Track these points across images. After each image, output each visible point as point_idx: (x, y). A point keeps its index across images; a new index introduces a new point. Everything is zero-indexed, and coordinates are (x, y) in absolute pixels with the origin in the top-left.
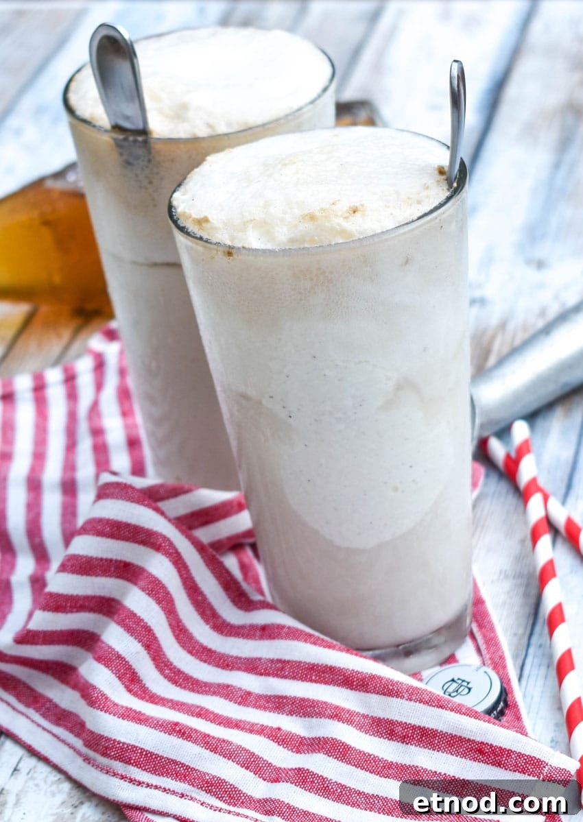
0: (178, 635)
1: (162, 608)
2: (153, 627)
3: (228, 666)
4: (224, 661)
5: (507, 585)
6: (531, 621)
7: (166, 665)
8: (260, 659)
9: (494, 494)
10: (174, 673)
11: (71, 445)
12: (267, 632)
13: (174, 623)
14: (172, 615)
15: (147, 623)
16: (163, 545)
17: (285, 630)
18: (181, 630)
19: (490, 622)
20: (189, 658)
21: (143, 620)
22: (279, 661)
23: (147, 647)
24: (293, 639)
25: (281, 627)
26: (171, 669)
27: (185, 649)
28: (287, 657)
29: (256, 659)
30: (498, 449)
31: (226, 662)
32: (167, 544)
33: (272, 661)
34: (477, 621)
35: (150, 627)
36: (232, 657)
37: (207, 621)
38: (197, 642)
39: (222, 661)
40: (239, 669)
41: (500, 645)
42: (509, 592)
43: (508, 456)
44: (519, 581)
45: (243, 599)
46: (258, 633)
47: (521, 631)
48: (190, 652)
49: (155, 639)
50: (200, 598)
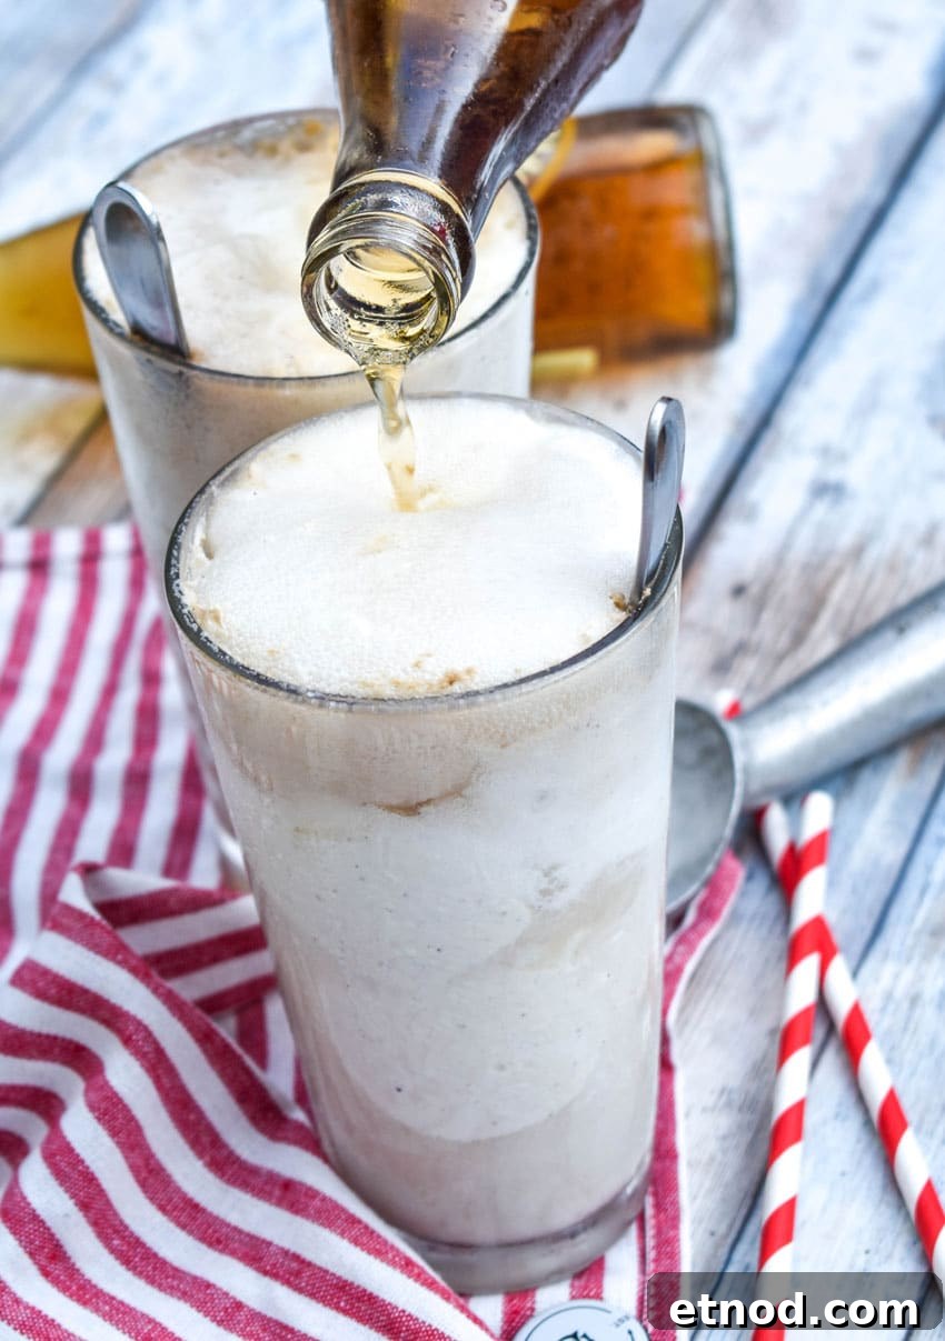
0: (145, 1179)
1: (118, 1143)
2: (98, 1175)
3: (219, 1241)
4: (215, 1232)
5: (725, 1122)
6: (744, 1211)
7: (116, 1231)
8: (269, 1244)
9: (753, 918)
10: (129, 1244)
11: (110, 690)
12: (290, 1195)
13: (140, 1162)
14: (137, 1151)
15: (88, 1168)
16: (134, 1037)
17: (317, 1202)
18: (150, 1172)
19: (675, 1204)
20: (158, 1218)
21: (82, 1162)
22: (296, 1257)
23: (84, 1206)
24: (322, 1224)
25: (312, 1193)
26: (123, 1238)
27: (153, 1203)
28: (308, 1255)
29: (264, 1241)
30: (779, 832)
31: (216, 1235)
32: (140, 1037)
33: (286, 1253)
34: (655, 1194)
35: (92, 1174)
36: (228, 1225)
37: (200, 1154)
38: (178, 1190)
39: (210, 1231)
40: (233, 1253)
41: (679, 1259)
42: (725, 1138)
43: (791, 849)
44: (748, 1117)
45: (270, 1115)
46: (277, 1192)
47: (722, 1229)
48: (162, 1209)
49: (101, 1192)
50: (192, 1117)
